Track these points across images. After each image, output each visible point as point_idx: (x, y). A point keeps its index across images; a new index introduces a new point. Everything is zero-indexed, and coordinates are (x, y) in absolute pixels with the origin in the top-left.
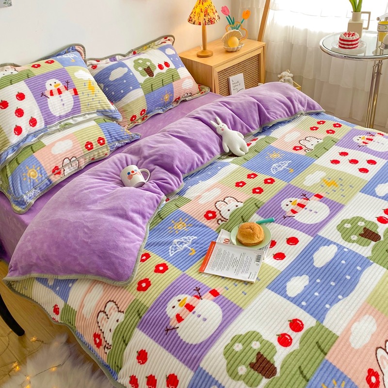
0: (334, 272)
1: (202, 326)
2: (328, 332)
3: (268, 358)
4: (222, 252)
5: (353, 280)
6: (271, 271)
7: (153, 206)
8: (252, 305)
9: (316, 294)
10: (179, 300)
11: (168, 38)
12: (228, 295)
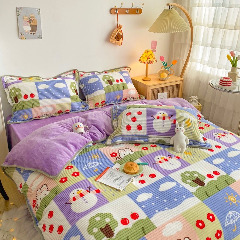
0: (169, 195)
1: (84, 205)
2: (152, 224)
3: (111, 228)
4: (111, 173)
5: (178, 202)
6: (134, 187)
7: (83, 144)
8: (115, 201)
9: (153, 204)
10: (78, 191)
11: (127, 68)
12: (105, 194)
